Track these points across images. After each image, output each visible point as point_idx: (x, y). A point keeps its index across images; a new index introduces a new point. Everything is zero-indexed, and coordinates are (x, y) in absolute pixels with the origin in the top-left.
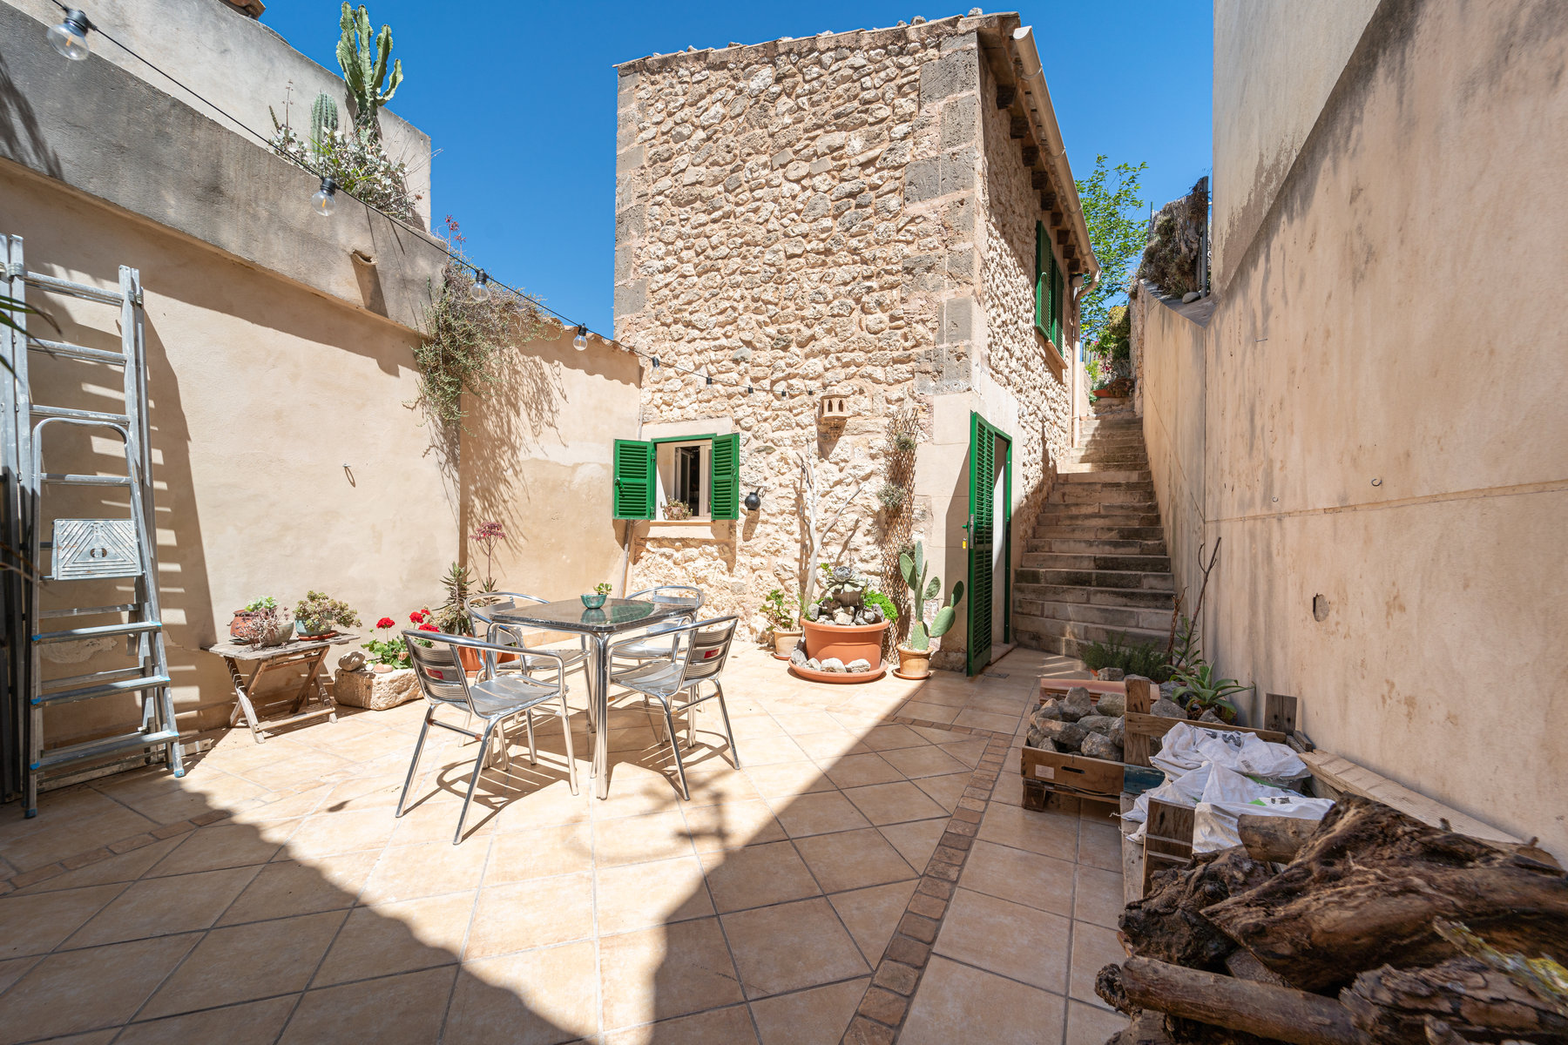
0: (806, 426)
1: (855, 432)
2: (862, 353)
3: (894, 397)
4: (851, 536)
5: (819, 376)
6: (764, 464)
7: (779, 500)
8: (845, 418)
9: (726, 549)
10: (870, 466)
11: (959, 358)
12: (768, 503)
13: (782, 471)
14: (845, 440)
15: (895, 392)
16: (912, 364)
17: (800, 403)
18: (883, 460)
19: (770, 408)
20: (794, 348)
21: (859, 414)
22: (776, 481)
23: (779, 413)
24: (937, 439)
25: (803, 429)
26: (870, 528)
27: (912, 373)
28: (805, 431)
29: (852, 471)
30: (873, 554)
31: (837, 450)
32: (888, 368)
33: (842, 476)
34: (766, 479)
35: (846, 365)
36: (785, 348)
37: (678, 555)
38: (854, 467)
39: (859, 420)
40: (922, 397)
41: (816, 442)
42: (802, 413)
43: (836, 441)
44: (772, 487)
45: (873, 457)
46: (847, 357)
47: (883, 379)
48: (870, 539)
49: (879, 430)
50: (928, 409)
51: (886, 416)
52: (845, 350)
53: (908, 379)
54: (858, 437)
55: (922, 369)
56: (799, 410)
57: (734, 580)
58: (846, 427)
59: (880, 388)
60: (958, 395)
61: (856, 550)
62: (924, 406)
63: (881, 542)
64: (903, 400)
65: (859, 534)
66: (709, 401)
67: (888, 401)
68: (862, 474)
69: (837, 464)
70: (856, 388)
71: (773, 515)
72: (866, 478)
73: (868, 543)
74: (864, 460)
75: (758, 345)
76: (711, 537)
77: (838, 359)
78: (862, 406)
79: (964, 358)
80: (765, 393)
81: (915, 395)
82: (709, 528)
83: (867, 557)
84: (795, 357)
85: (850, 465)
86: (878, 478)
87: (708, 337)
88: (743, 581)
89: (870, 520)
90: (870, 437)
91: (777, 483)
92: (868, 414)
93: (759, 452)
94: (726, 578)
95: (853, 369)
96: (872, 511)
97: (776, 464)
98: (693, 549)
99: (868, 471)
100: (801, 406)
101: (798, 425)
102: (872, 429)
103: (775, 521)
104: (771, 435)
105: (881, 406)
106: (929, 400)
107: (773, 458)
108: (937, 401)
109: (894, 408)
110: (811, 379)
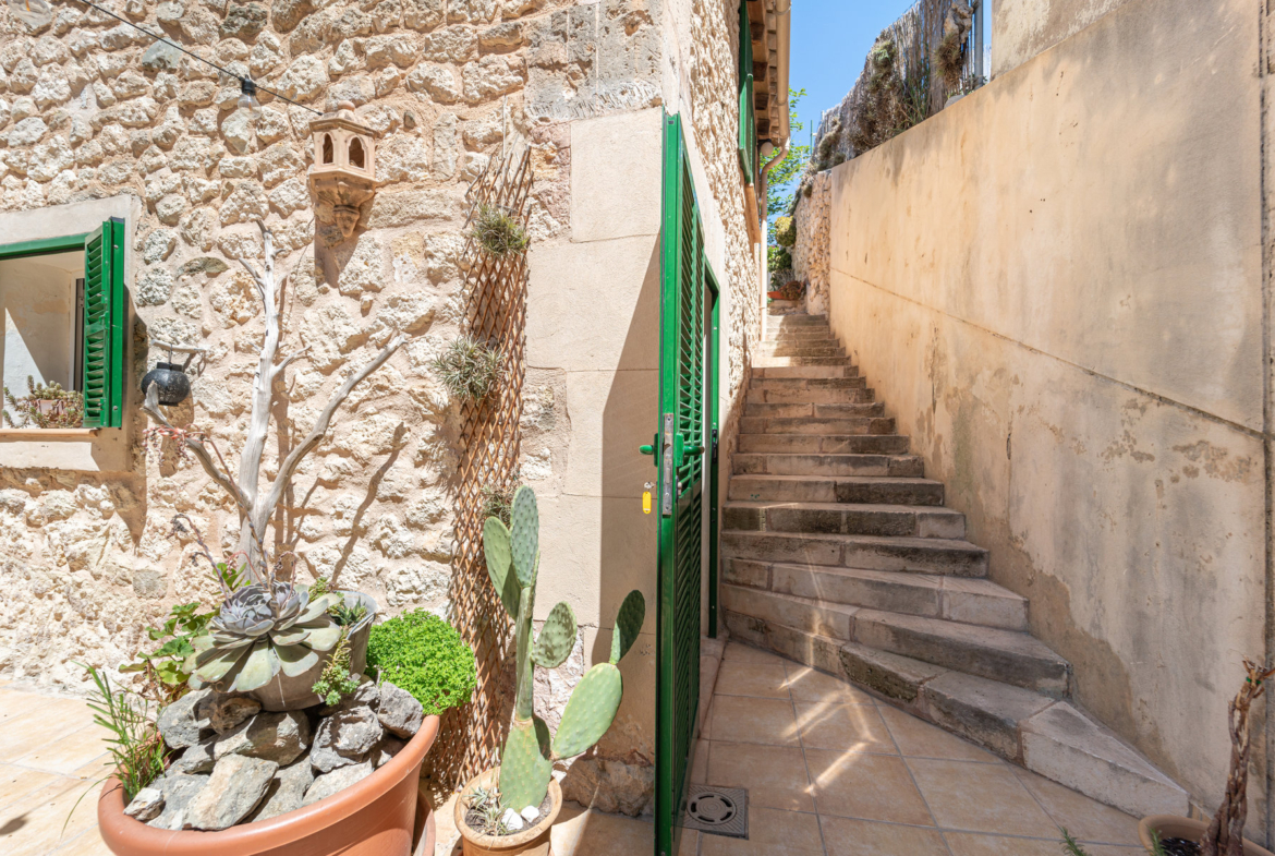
0: (291, 209)
1: (395, 220)
2: (410, 34)
3: (482, 131)
4: (385, 467)
5: (320, 92)
6: (203, 299)
7: (233, 383)
8: (368, 185)
9: (125, 493)
10: (429, 299)
11: (631, 27)
12: (209, 390)
13: (241, 314)
14: (375, 237)
15: (484, 121)
16: (524, 50)
17: (276, 156)
18: (455, 285)
19: (216, 173)
20: (268, 33)
21: (404, 178)
22: (227, 337)
23: (234, 182)
24: (579, 228)
25: (284, 217)
26: (426, 447)
27: (522, 71)
28: (289, 222)
29: (388, 313)
30: (433, 510)
31: (355, 263)
32: (469, 66)
33: (364, 324)
34: (206, 334)
35: (376, 64)
36: (249, 35)
37: (31, 505)
38: (393, 303)
39: (405, 190)
40: (544, 128)
41: (312, 246)
42: (281, 179)
43: (354, 242)
44: (219, 352)
45: (435, 278)
46: (375, 45)
47: (456, 91)
48: (427, 473)
49: (447, 212)
50: (559, 156)
51: (463, 179)
52: (373, 31)
53: (512, 88)
54: (401, 231)
55: (545, 58)
56: (275, 173)
57: (142, 564)
58: (376, 208)
59: (450, 113)
60: (628, 117)
61: (397, 500)
62: (548, 148)
63: (452, 480)
64: (500, 138)
65: (404, 462)
66: (96, 163)
67: (469, 144)
68: (409, 317)
69: (355, 296)
70: (395, 115)
71: (221, 416)
72: (420, 328)
73: (423, 484)
74: (417, 287)
75: (193, 31)
76: (92, 466)
77: (359, 50)
78: (410, 156)
79: (643, 26)
80: (206, 140)
81: (529, 124)
82: (87, 447)
83: (420, 517)
84: (267, 52)
85: (383, 298)
86: (447, 328)
87: (95, 19)
88: (159, 568)
89: (428, 429)
90: (427, 229)
91: (230, 342)
92: (422, 174)
93: (192, 271)
94: (126, 560)
95: (393, 71)
96: (433, 407)
97: (228, 299)
98: (62, 493)
99: (422, 310)
100: (279, 162)
101: (273, 208)
102: (432, 211)
103: (224, 430)
104: (218, 233)
105: (452, 156)
106: (561, 134)
107: (220, 286)
108: (577, 132)
109: (481, 159)
110: (303, 102)
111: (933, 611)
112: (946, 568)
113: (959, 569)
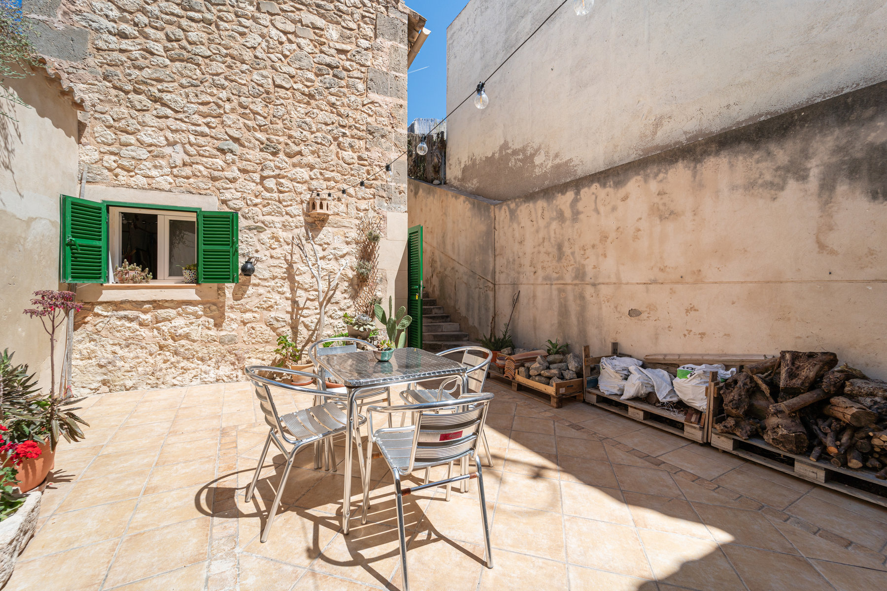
0: (295, 216)
1: (335, 226)
2: (339, 175)
3: (363, 207)
4: (333, 294)
5: (305, 182)
6: (255, 239)
7: (272, 269)
8: (328, 215)
9: (214, 307)
10: (346, 249)
11: (400, 193)
12: (261, 270)
13: (273, 246)
14: (326, 230)
15: (363, 205)
16: (372, 189)
17: (290, 198)
18: (354, 246)
19: (260, 197)
20: (281, 155)
21: (338, 214)
22: (267, 253)
23: (270, 202)
24: (389, 237)
25: (291, 217)
26: (346, 288)
27: (374, 195)
28: (294, 219)
29: (333, 251)
30: (349, 305)
31: (321, 235)
32: (357, 189)
33: (325, 253)
34: (257, 251)
35: (327, 180)
36: (274, 154)
37: (147, 317)
38: (335, 249)
39: (338, 218)
40: (380, 211)
41: (303, 228)
42: (291, 205)
43: (320, 230)
44: (264, 258)
45: (348, 243)
46: (328, 174)
47: (354, 194)
48: (346, 295)
49: (352, 226)
50: (384, 218)
51: (356, 218)
52: (326, 169)
53: (371, 199)
54: (337, 229)
55: (380, 194)
56: (289, 203)
57: (223, 333)
58: (329, 221)
59: (353, 200)
60: (400, 214)
61: (337, 303)
62: (381, 216)
63: (354, 297)
64: (367, 210)
65: (338, 293)
66: (188, 178)
67: (358, 209)
68: (341, 253)
69: (321, 245)
70: (335, 197)
71: (265, 280)
72: (343, 256)
73: (345, 298)
74: (342, 245)
75: (246, 144)
76: (197, 298)
77: (321, 174)
78: (340, 209)
79: (403, 194)
80: (255, 184)
81: (376, 209)
82: (193, 291)
83: (345, 307)
84: (284, 163)
85: (331, 247)
86: (351, 257)
87: (186, 120)
88: (234, 333)
89: (346, 284)
90: (346, 230)
91: (269, 255)
92: (344, 215)
93: (250, 229)
94: (213, 332)
95: (332, 184)
96: (348, 278)
97: (268, 241)
98: (170, 310)
99: (345, 252)
100: (291, 200)
101: (287, 214)
102: (347, 225)
103: (267, 284)
104: (261, 218)
105: (354, 212)
106: (384, 213)
107: (265, 236)
108: (389, 215)
109: (362, 214)
110: (298, 182)
111: (440, 330)
112: (442, 320)
113: (444, 320)
